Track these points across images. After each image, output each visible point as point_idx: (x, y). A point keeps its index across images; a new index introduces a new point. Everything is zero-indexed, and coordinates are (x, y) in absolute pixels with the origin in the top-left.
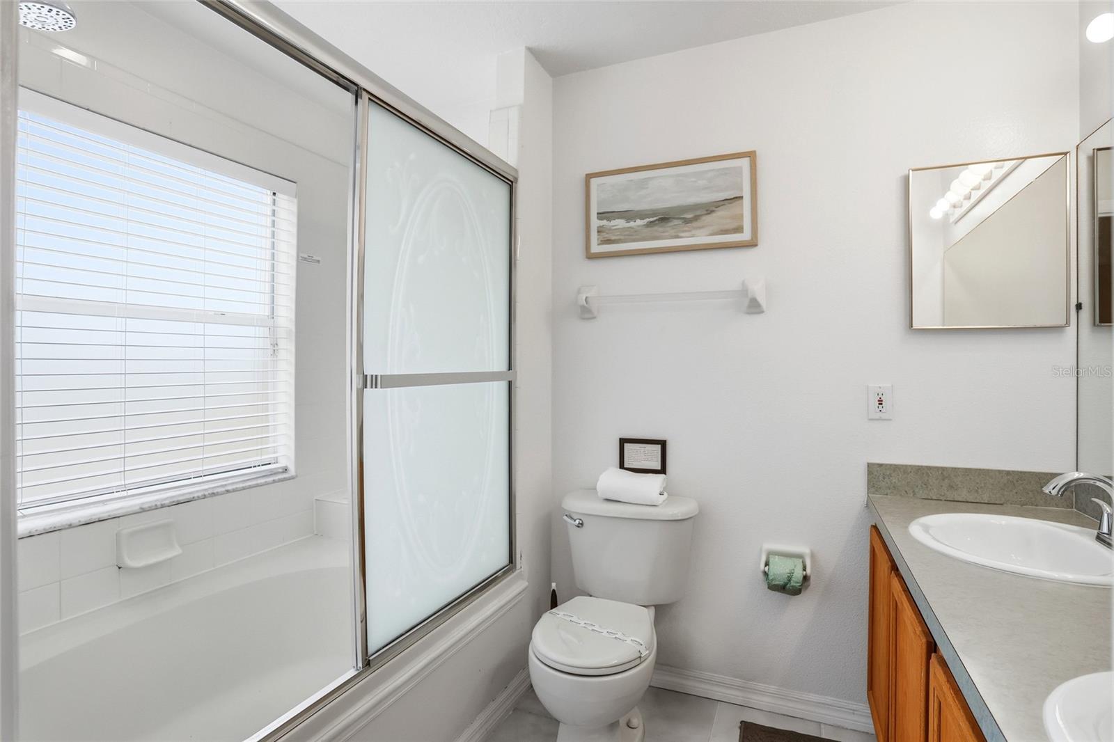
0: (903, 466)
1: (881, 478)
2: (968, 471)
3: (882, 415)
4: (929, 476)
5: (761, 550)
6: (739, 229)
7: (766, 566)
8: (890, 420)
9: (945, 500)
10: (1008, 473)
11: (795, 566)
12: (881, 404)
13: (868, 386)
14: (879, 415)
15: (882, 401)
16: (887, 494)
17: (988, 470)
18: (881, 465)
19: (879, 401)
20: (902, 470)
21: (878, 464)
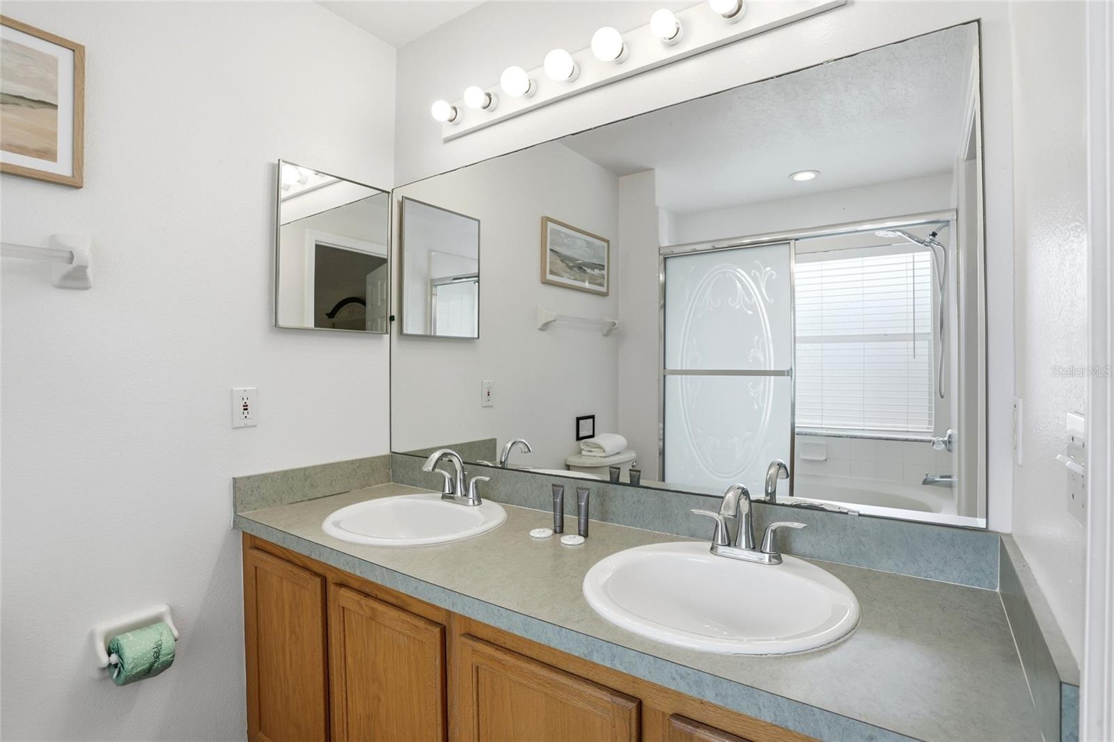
0: (270, 474)
1: (249, 492)
2: (324, 467)
3: (248, 422)
4: (293, 479)
5: (92, 637)
6: (49, 154)
7: (109, 656)
8: (255, 426)
9: (308, 500)
10: (352, 462)
11: (161, 634)
12: (247, 409)
13: (232, 390)
14: (243, 422)
15: (247, 406)
16: (256, 509)
17: (338, 463)
18: (249, 478)
19: (244, 406)
20: (270, 479)
21: (245, 477)
